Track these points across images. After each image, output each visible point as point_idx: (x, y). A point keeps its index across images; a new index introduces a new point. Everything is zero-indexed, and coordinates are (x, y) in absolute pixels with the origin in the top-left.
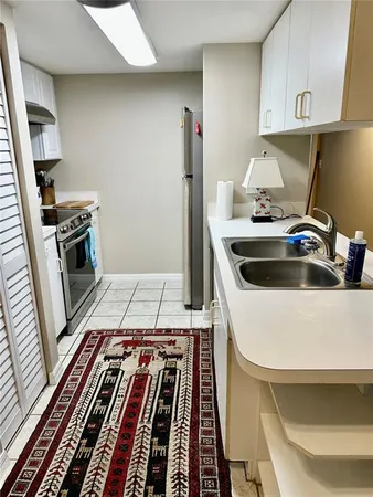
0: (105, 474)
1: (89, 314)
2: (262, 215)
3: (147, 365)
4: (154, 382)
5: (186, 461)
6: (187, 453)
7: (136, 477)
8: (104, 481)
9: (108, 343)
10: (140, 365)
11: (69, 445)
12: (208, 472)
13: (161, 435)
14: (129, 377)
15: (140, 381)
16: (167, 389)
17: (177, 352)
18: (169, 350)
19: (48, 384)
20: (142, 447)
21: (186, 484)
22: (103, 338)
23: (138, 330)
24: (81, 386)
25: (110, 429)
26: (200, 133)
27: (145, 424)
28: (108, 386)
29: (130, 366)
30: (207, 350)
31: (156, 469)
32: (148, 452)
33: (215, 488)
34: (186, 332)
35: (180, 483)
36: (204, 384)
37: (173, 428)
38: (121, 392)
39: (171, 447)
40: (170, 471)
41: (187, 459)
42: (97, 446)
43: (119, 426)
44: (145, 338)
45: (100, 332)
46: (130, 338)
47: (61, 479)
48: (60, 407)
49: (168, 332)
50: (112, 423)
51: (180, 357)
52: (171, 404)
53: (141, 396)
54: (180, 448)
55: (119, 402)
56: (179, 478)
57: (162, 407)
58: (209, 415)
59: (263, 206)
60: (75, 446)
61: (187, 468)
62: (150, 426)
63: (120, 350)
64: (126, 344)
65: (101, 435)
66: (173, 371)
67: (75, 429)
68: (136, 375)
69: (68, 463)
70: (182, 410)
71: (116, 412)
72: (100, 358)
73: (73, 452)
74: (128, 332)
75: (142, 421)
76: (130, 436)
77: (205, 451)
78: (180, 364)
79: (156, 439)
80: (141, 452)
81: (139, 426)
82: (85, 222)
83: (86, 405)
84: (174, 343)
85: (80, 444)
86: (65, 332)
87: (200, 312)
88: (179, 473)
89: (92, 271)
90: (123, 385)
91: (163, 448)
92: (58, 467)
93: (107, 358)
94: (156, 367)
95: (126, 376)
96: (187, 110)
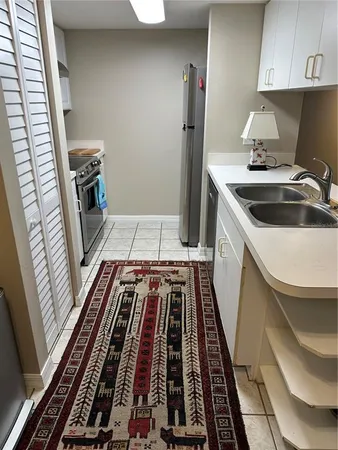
0: (133, 372)
1: (100, 248)
2: (258, 163)
3: (156, 289)
4: (164, 302)
5: (198, 363)
6: (197, 357)
7: (158, 374)
8: (133, 376)
9: (121, 271)
10: (151, 289)
11: (100, 350)
12: (217, 371)
13: (175, 343)
14: (142, 298)
15: (152, 301)
16: (176, 309)
17: (180, 279)
18: (173, 278)
19: (74, 305)
20: (160, 352)
21: (200, 380)
22: (116, 267)
23: (145, 262)
24: (104, 305)
25: (133, 338)
26: (203, 88)
27: (160, 335)
28: (126, 305)
29: (142, 290)
30: (205, 278)
31: (174, 369)
32: (166, 356)
33: (223, 383)
34: (186, 264)
35: (194, 379)
36: (205, 305)
37: (184, 338)
38: (138, 310)
39: (184, 353)
40: (186, 370)
41: (198, 362)
42: (124, 351)
43: (140, 336)
44: (152, 268)
45: (113, 262)
46: (140, 268)
47: (99, 375)
48: (89, 321)
49: (171, 263)
50: (134, 334)
51: (183, 283)
52: (181, 320)
53: (154, 313)
54: (191, 353)
55: (137, 318)
56: (193, 375)
57: (173, 322)
58: (212, 329)
59: (259, 155)
60: (106, 350)
61: (199, 369)
62: (165, 336)
63: (132, 277)
64: (136, 272)
65: (125, 343)
66: (179, 294)
67: (104, 337)
68: (148, 296)
69: (102, 363)
70: (189, 324)
71: (135, 326)
72: (116, 283)
73: (105, 355)
74: (137, 263)
75: (158, 332)
76: (149, 344)
77: (212, 356)
78: (184, 289)
79: (171, 347)
80: (160, 356)
81: (156, 336)
82: (96, 168)
83: (110, 319)
84: (177, 272)
85: (109, 349)
86: (83, 263)
87: (195, 249)
88: (193, 372)
89: (100, 212)
90: (139, 304)
91: (178, 353)
92: (95, 366)
93: (122, 283)
94: (164, 291)
95: (140, 297)
96: (191, 66)
